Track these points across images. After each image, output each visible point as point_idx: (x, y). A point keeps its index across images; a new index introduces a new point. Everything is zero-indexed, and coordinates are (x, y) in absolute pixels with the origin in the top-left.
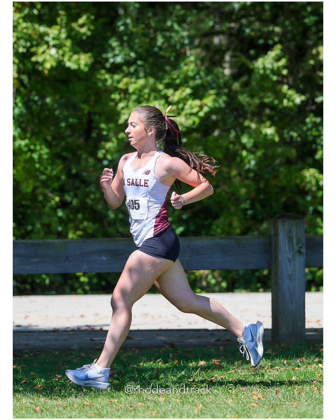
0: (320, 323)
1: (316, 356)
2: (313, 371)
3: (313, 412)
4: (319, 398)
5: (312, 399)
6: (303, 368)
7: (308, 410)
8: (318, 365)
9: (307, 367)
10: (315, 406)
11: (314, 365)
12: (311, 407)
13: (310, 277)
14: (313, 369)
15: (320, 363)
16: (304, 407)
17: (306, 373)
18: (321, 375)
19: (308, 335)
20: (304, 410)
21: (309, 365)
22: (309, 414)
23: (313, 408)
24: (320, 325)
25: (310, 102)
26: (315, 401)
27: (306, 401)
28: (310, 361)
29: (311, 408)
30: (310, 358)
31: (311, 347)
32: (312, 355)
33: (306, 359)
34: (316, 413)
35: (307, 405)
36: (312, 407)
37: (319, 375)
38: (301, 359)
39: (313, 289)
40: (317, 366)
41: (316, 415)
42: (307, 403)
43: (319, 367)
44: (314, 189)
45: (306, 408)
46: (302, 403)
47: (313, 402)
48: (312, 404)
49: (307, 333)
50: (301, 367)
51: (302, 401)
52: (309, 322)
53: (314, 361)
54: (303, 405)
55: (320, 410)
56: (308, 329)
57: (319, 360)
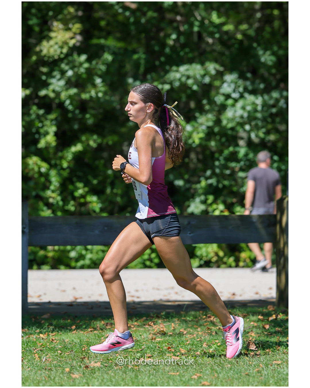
0: (41, 298)
1: (38, 328)
2: (35, 340)
3: (35, 377)
4: (40, 365)
5: (34, 366)
6: (25, 338)
7: (30, 375)
8: (39, 335)
9: (29, 337)
10: (37, 371)
11: (36, 335)
12: (32, 372)
13: (32, 257)
14: (34, 339)
15: (41, 334)
16: (27, 372)
17: (29, 342)
18: (42, 345)
19: (30, 309)
20: (26, 375)
21: (31, 336)
22: (31, 379)
23: (34, 374)
24: (41, 300)
25: (34, 96)
26: (37, 367)
27: (28, 367)
28: (32, 332)
29: (33, 374)
30: (32, 329)
31: (33, 319)
32: (34, 326)
33: (28, 330)
34: (37, 378)
35: (29, 371)
36: (34, 372)
37: (41, 344)
38: (24, 330)
39: (35, 267)
40: (38, 337)
41: (37, 379)
42: (30, 369)
43: (40, 337)
44: (36, 176)
45: (29, 374)
46: (24, 369)
47: (35, 369)
48: (34, 370)
49: (30, 307)
50: (24, 337)
51: (25, 368)
52: (31, 297)
53: (36, 331)
54: (26, 371)
55: (41, 375)
56: (30, 303)
57: (40, 331)
